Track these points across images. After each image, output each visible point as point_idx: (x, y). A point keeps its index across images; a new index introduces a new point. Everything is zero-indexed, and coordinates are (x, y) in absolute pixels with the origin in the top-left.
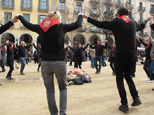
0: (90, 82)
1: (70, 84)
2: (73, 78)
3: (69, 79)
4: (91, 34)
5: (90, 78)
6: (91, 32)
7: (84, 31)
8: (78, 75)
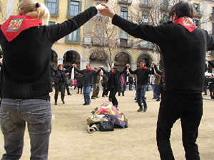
0: (126, 127)
1: (91, 130)
2: (99, 120)
3: (91, 121)
4: (140, 52)
5: (126, 121)
6: (140, 48)
7: (129, 48)
8: (107, 116)
